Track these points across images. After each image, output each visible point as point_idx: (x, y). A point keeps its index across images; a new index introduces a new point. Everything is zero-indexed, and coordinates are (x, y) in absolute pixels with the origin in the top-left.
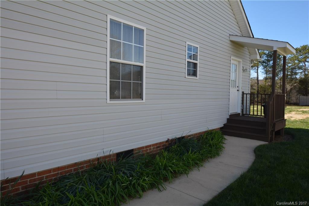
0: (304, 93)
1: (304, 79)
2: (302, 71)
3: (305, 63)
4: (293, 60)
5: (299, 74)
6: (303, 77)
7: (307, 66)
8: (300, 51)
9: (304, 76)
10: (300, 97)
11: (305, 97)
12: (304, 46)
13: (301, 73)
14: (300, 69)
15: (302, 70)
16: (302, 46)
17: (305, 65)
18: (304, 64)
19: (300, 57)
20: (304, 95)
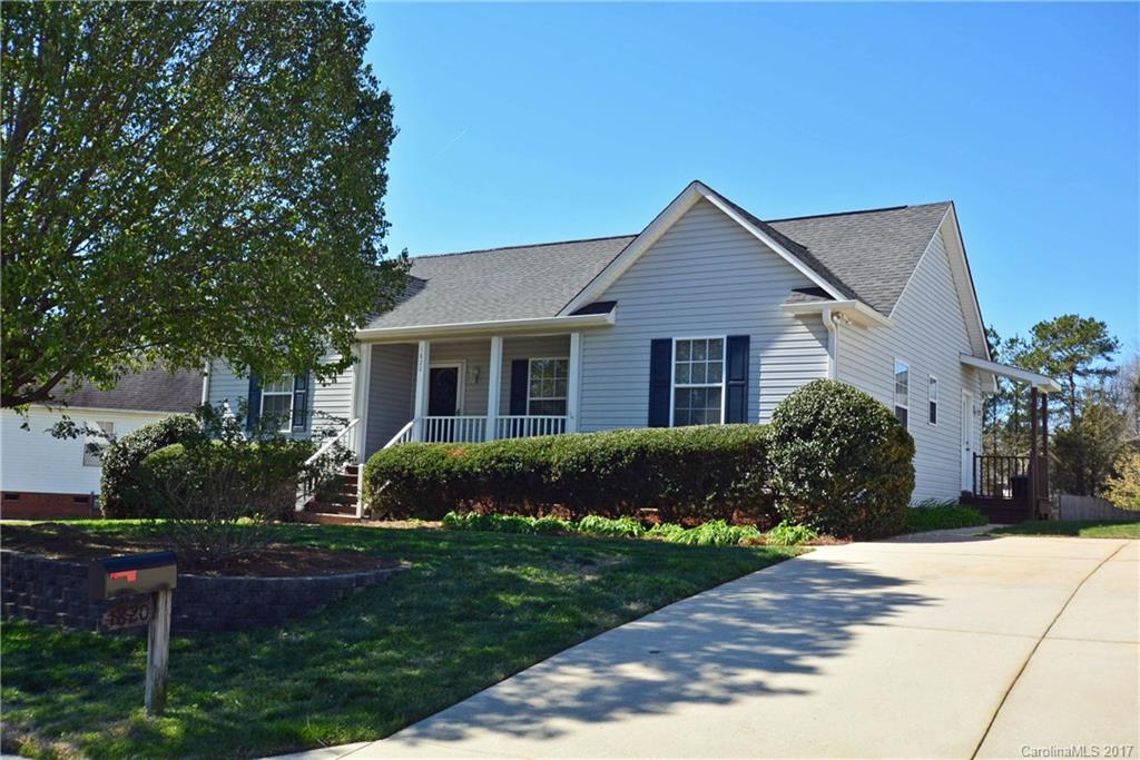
0: (1075, 486)
1: (1070, 434)
2: (1063, 405)
3: (1071, 379)
4: (1033, 365)
5: (1055, 416)
6: (1067, 426)
7: (1077, 389)
8: (1055, 336)
9: (1069, 424)
10: (1063, 497)
11: (1077, 499)
12: (1065, 317)
13: (1061, 412)
14: (1058, 398)
15: (1063, 400)
16: (1060, 319)
17: (1073, 384)
18: (1068, 382)
19: (1055, 355)
20: (1073, 492)
